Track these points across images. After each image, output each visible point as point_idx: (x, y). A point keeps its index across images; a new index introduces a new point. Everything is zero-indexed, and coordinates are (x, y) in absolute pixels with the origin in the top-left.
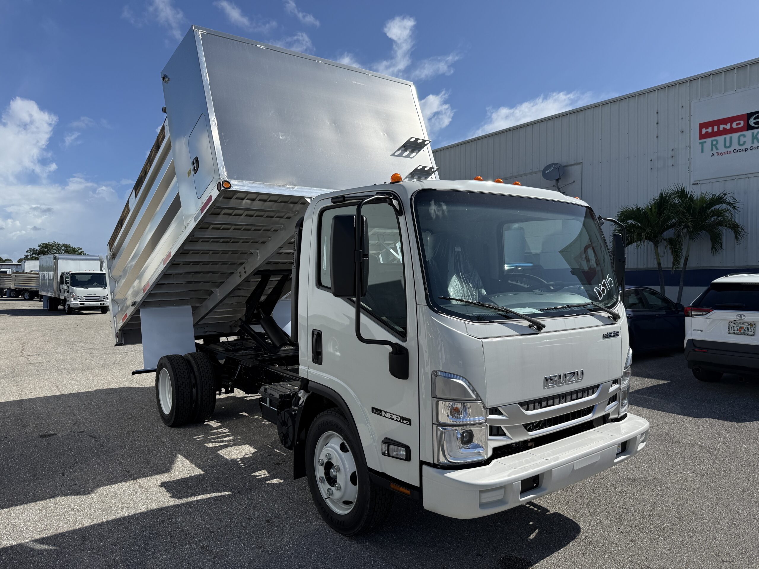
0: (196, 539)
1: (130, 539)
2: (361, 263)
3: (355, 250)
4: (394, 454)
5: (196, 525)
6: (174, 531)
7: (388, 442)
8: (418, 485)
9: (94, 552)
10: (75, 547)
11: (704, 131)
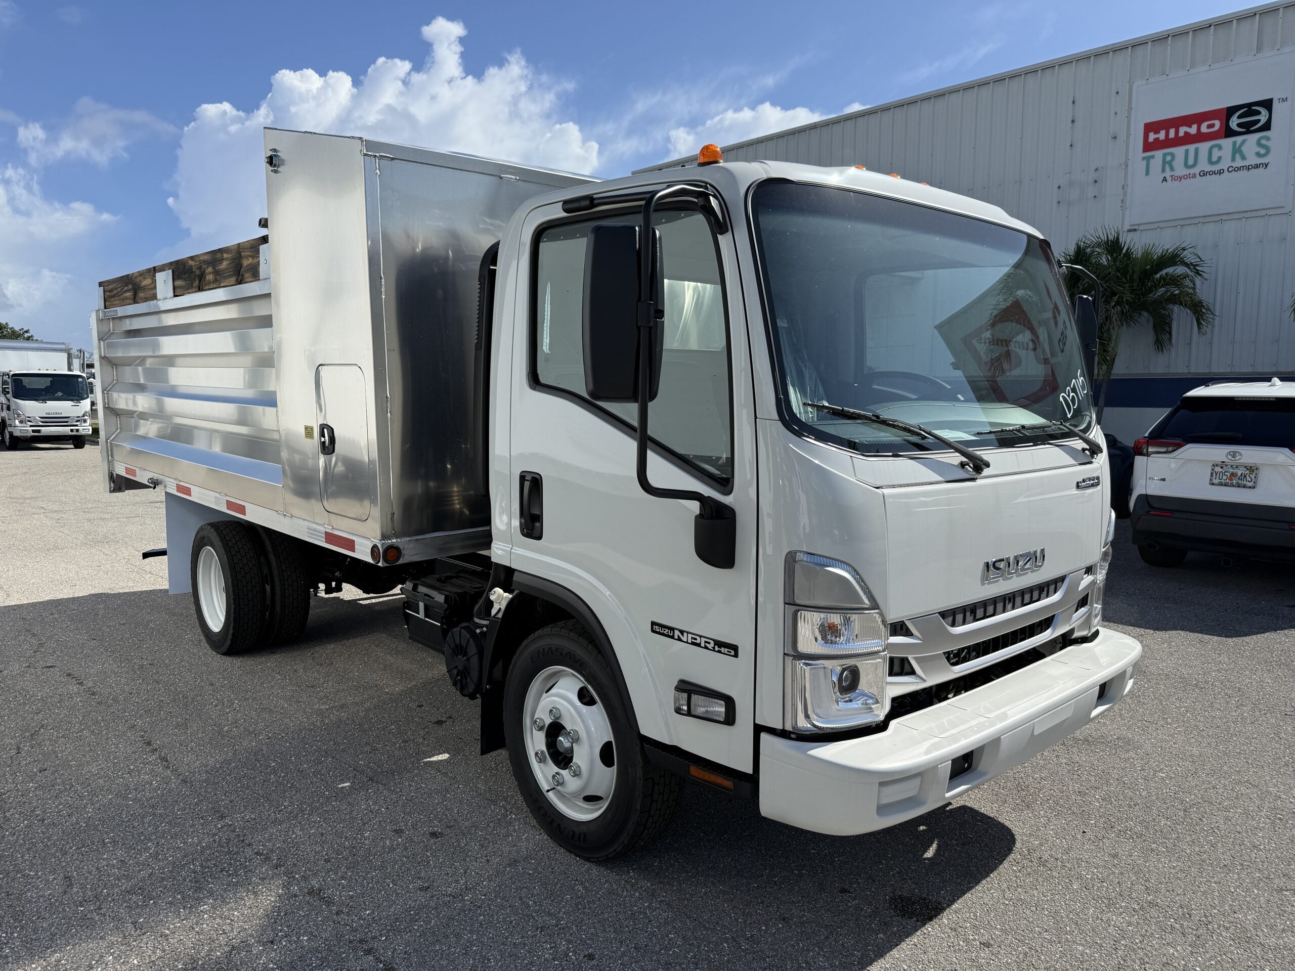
0: (297, 876)
1: (163, 879)
2: (651, 328)
3: (639, 300)
4: (700, 710)
5: (293, 847)
6: (251, 860)
7: (687, 688)
8: (750, 771)
9: (92, 908)
10: (51, 899)
11: (1152, 137)
